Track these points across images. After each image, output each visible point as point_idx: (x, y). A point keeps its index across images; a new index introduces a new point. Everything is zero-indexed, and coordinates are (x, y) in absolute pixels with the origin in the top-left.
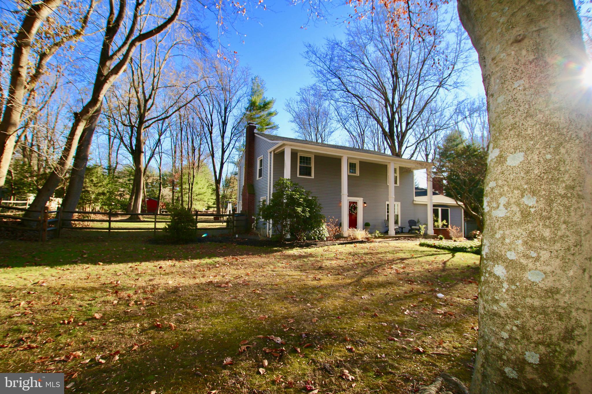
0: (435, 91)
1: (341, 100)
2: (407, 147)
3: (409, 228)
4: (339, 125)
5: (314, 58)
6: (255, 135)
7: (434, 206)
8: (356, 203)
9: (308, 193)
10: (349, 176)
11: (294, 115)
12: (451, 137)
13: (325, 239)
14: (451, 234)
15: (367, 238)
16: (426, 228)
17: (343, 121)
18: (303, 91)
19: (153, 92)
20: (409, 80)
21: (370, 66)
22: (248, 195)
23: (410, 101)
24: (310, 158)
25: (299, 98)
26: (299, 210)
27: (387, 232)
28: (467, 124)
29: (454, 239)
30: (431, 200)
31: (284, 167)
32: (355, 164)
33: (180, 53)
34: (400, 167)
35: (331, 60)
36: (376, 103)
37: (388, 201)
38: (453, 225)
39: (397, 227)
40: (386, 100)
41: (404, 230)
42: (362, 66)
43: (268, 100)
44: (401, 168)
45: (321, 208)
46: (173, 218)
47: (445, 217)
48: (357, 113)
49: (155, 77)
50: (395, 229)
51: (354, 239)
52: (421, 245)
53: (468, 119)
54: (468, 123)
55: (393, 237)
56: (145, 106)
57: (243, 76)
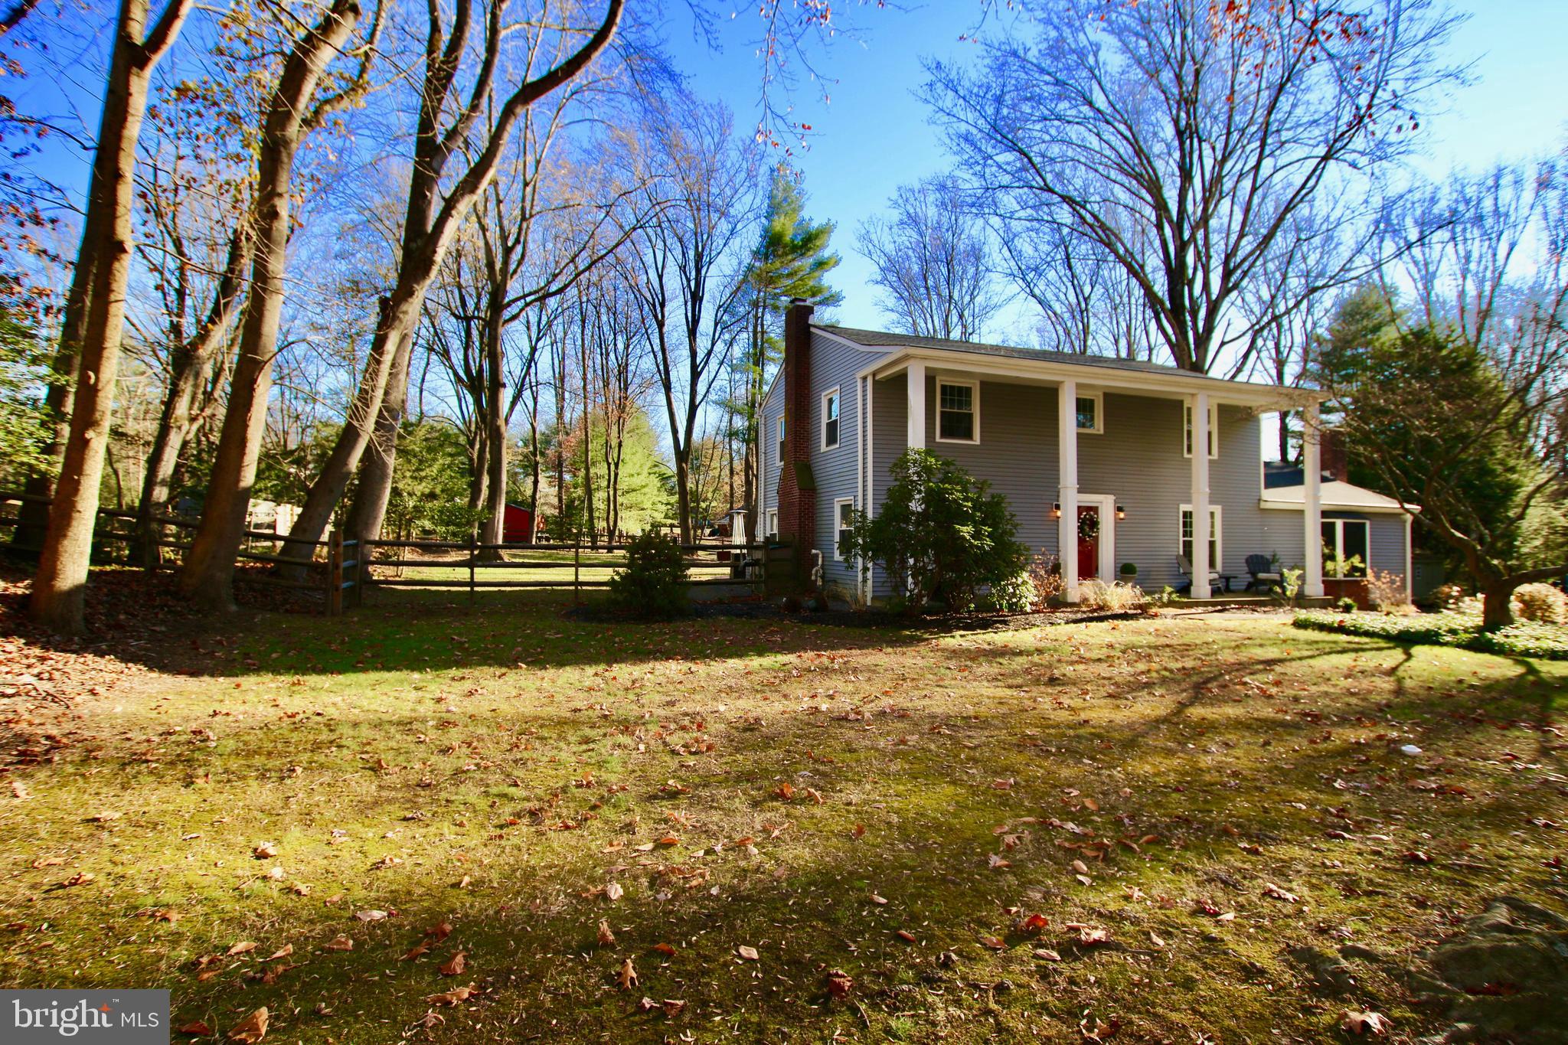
0: (1314, 171)
1: (1022, 214)
2: (1223, 344)
3: (1249, 578)
4: (1015, 287)
5: (949, 99)
6: (813, 330)
7: (1325, 514)
8: (1095, 509)
9: (981, 487)
10: (1080, 437)
11: (882, 263)
12: (1358, 305)
13: (1028, 609)
14: (1375, 595)
15: (1140, 606)
16: (1302, 578)
17: (1026, 274)
18: (906, 195)
19: (525, 225)
20: (1231, 144)
21: (1109, 111)
22: (796, 492)
23: (1236, 208)
24: (968, 391)
25: (895, 215)
26: (966, 531)
27: (1185, 589)
28: (1411, 266)
29: (1385, 607)
30: (1316, 497)
31: (906, 417)
32: (1092, 401)
33: (588, 115)
34: (1219, 406)
35: (999, 100)
36: (1124, 216)
37: (1189, 501)
38: (1382, 571)
39: (1215, 576)
40: (1160, 206)
41: (1233, 585)
42: (1085, 109)
43: (815, 224)
44: (1223, 410)
45: (1015, 526)
46: (632, 555)
47: (1354, 545)
48: (1066, 248)
49: (526, 184)
50: (1211, 582)
51: (1101, 608)
52: (1299, 625)
53: (1416, 251)
54: (1416, 263)
55: (1206, 604)
56: (506, 262)
57: (744, 165)
